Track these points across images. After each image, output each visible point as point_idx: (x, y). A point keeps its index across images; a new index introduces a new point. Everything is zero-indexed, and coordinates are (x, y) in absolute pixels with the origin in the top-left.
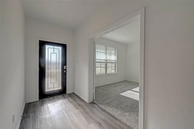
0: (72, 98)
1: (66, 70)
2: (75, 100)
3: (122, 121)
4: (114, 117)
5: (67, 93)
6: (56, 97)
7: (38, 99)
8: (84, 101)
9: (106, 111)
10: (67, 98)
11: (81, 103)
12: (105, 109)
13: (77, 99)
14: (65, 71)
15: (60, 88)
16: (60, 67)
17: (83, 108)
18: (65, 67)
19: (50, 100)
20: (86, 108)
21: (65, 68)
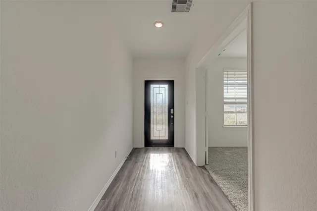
0: (179, 155)
1: (173, 115)
2: (181, 158)
3: (237, 209)
4: (227, 197)
5: (175, 146)
6: (161, 148)
7: (144, 146)
8: (191, 161)
9: (217, 185)
10: (172, 153)
11: (187, 163)
12: (217, 181)
13: (184, 156)
14: (172, 117)
15: (166, 138)
16: (167, 111)
17: (185, 169)
18: (172, 110)
19: (154, 150)
20: (189, 170)
21: (172, 112)
